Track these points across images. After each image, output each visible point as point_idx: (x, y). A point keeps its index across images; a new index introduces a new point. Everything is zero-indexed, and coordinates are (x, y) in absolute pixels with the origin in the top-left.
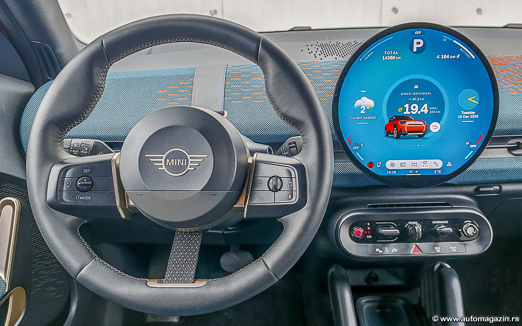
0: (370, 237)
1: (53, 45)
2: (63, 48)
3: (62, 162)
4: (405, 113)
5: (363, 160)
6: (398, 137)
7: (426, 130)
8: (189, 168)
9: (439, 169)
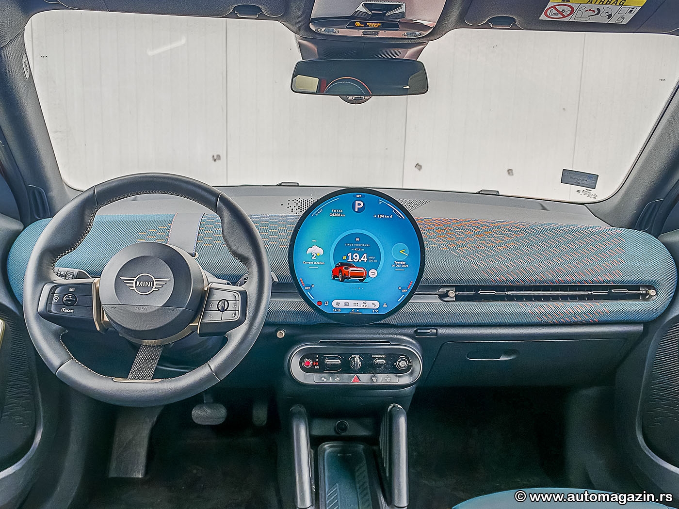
0: (318, 367)
1: (47, 189)
2: (54, 193)
3: (52, 282)
4: (348, 260)
5: (313, 298)
6: (342, 281)
7: (366, 276)
8: (154, 289)
9: (376, 309)
